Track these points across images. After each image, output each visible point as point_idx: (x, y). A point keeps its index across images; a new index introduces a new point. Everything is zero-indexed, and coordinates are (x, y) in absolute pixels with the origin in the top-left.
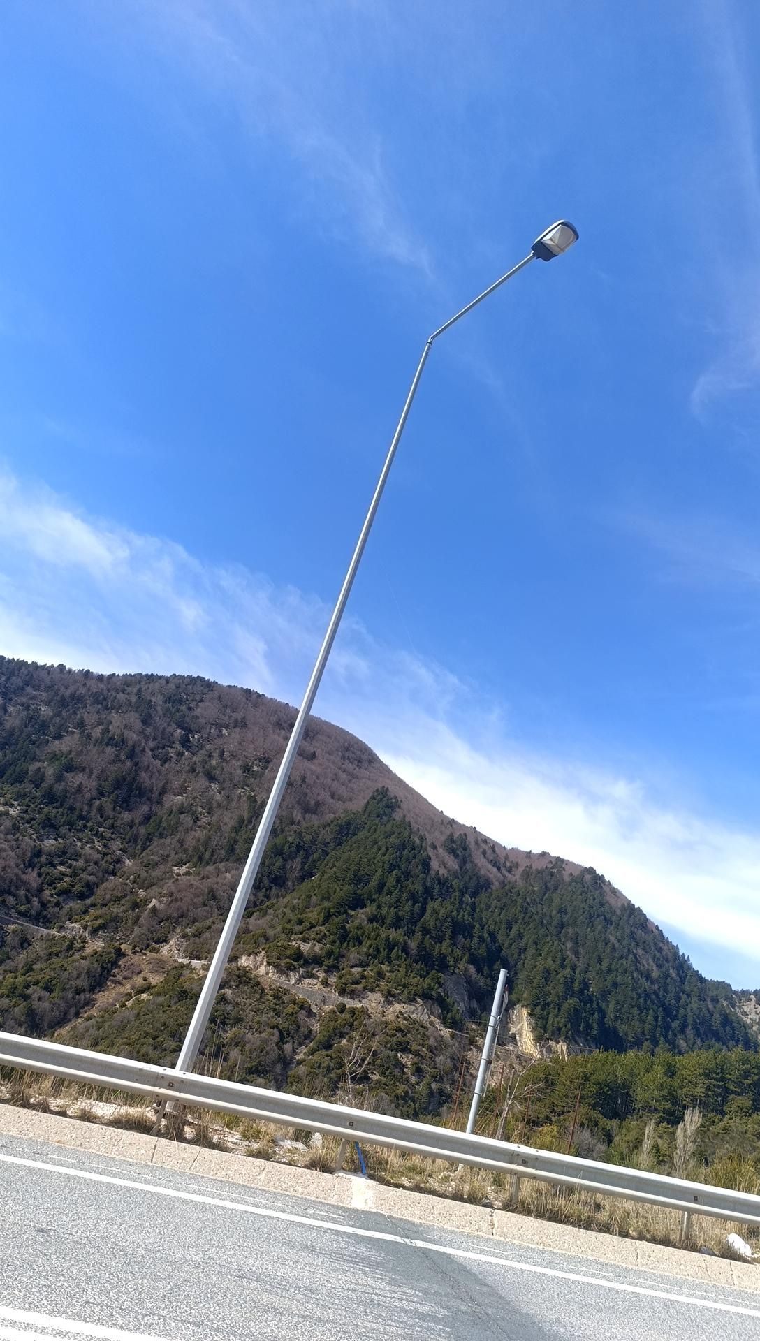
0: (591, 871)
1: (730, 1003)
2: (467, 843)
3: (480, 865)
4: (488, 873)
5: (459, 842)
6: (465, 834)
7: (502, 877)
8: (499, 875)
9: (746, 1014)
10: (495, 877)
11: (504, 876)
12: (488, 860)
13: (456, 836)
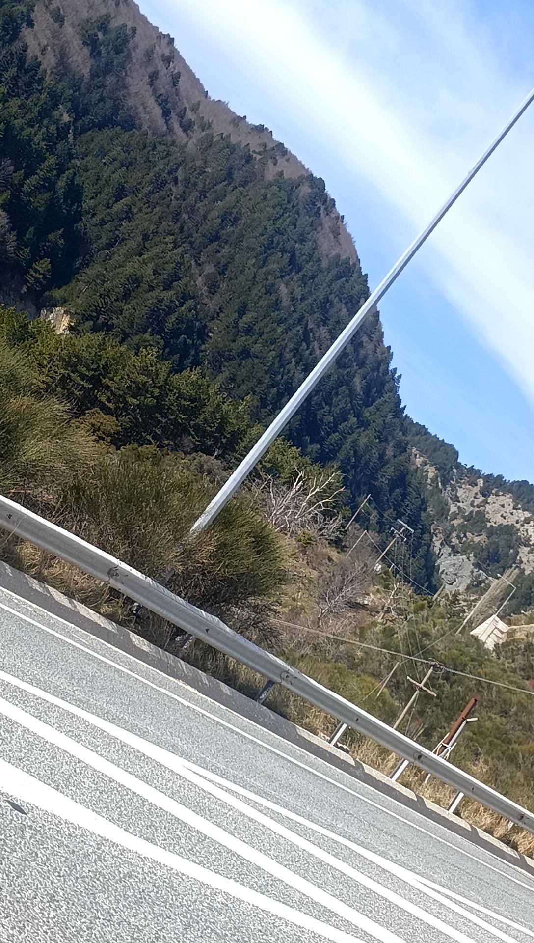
0: (318, 185)
1: (443, 476)
2: (131, 44)
3: (133, 89)
4: (141, 109)
5: (113, 35)
6: (134, 30)
7: (165, 128)
8: (161, 122)
9: (456, 499)
10: (151, 120)
11: (170, 130)
12: (155, 91)
13: (114, 24)
